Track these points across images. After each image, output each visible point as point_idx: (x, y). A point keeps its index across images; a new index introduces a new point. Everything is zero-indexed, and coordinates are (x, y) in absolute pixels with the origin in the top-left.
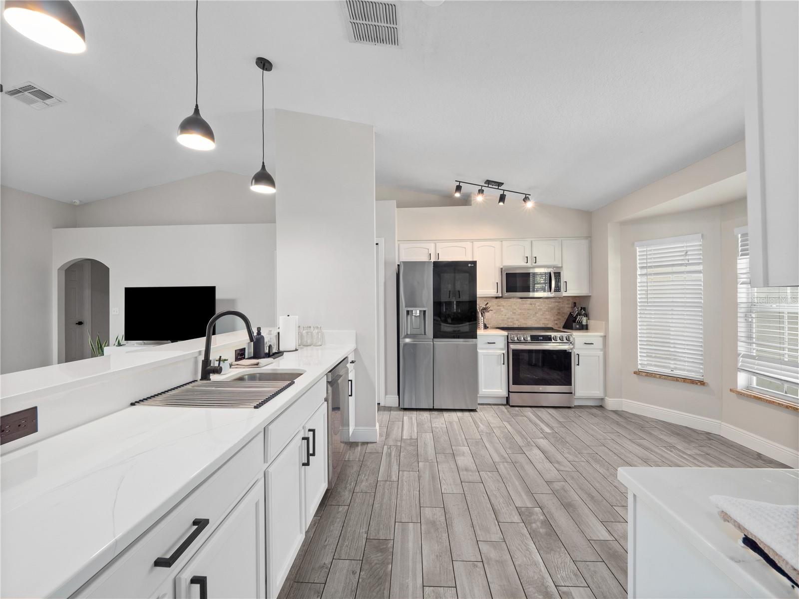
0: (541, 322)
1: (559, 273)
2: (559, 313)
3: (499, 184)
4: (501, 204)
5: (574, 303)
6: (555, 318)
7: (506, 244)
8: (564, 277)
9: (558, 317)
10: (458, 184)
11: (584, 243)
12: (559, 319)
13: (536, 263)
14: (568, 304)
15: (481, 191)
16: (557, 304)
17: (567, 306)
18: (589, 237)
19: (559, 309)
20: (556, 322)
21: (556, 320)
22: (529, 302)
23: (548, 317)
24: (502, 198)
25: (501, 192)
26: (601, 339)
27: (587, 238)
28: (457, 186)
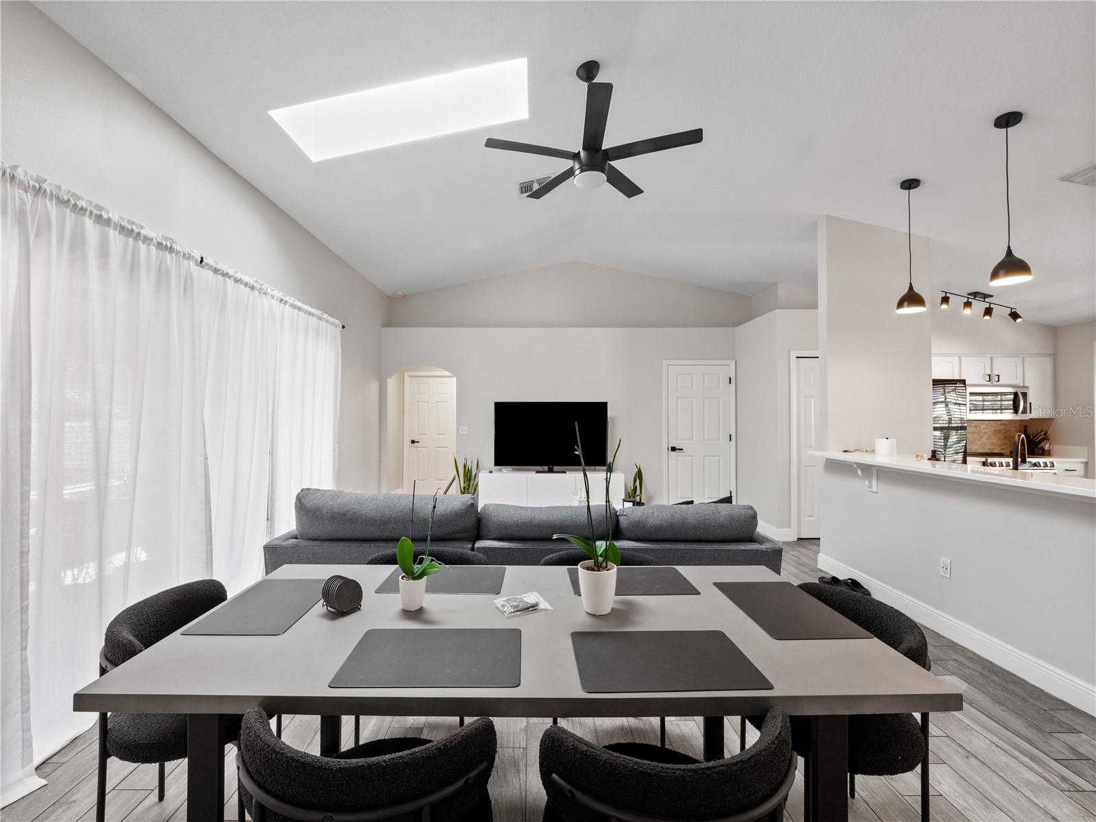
0: (987, 447)
1: (1026, 393)
2: (1006, 437)
3: (986, 296)
4: (987, 317)
5: (1025, 426)
6: (1002, 443)
7: (964, 360)
8: (1030, 398)
9: (1004, 441)
10: (944, 295)
11: (1048, 362)
12: (1006, 444)
13: (998, 381)
14: (1015, 427)
15: (968, 304)
16: (1003, 427)
17: (1014, 429)
18: (1055, 357)
19: (1005, 433)
20: (1002, 447)
21: (1002, 445)
22: (973, 425)
23: (994, 441)
24: (988, 312)
25: (987, 305)
26: (1082, 466)
27: (1050, 355)
28: (942, 298)
